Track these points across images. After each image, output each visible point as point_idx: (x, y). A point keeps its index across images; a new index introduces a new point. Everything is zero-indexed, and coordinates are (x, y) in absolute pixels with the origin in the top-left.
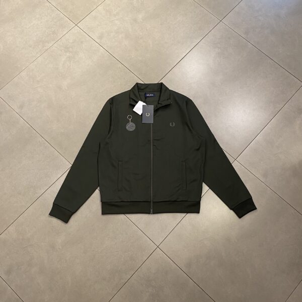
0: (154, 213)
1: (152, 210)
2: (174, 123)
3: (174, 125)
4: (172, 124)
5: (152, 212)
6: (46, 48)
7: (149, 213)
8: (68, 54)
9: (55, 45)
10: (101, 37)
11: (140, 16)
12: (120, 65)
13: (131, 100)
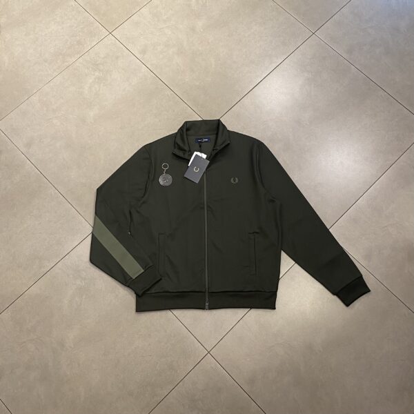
0: (211, 308)
1: (207, 304)
2: (237, 179)
3: (237, 181)
4: (235, 181)
5: (207, 307)
6: (67, 64)
7: (203, 308)
8: (97, 74)
9: (80, 60)
10: (144, 52)
11: (200, 24)
12: (169, 92)
13: (176, 145)
